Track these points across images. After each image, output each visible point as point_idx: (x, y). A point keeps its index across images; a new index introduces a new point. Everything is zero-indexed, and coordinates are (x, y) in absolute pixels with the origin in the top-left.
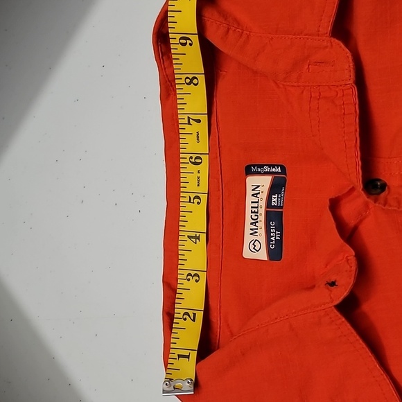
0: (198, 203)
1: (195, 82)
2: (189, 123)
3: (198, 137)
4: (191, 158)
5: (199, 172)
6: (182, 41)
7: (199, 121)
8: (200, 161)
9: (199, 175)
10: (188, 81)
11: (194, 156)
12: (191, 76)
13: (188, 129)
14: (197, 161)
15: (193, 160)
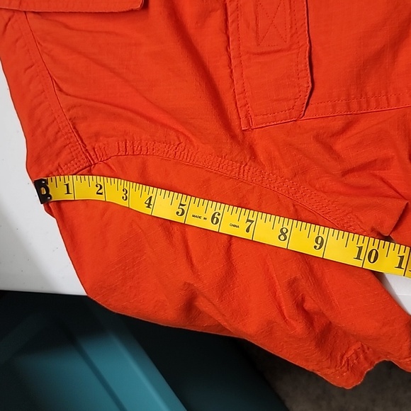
0: (178, 213)
1: (282, 238)
2: (248, 221)
3: (234, 226)
4: (219, 214)
5: (205, 218)
6: (320, 239)
7: (248, 231)
8: (214, 222)
9: (202, 218)
10: (284, 231)
11: (220, 217)
12: (287, 235)
13: (244, 218)
14: (215, 219)
15: (216, 215)
